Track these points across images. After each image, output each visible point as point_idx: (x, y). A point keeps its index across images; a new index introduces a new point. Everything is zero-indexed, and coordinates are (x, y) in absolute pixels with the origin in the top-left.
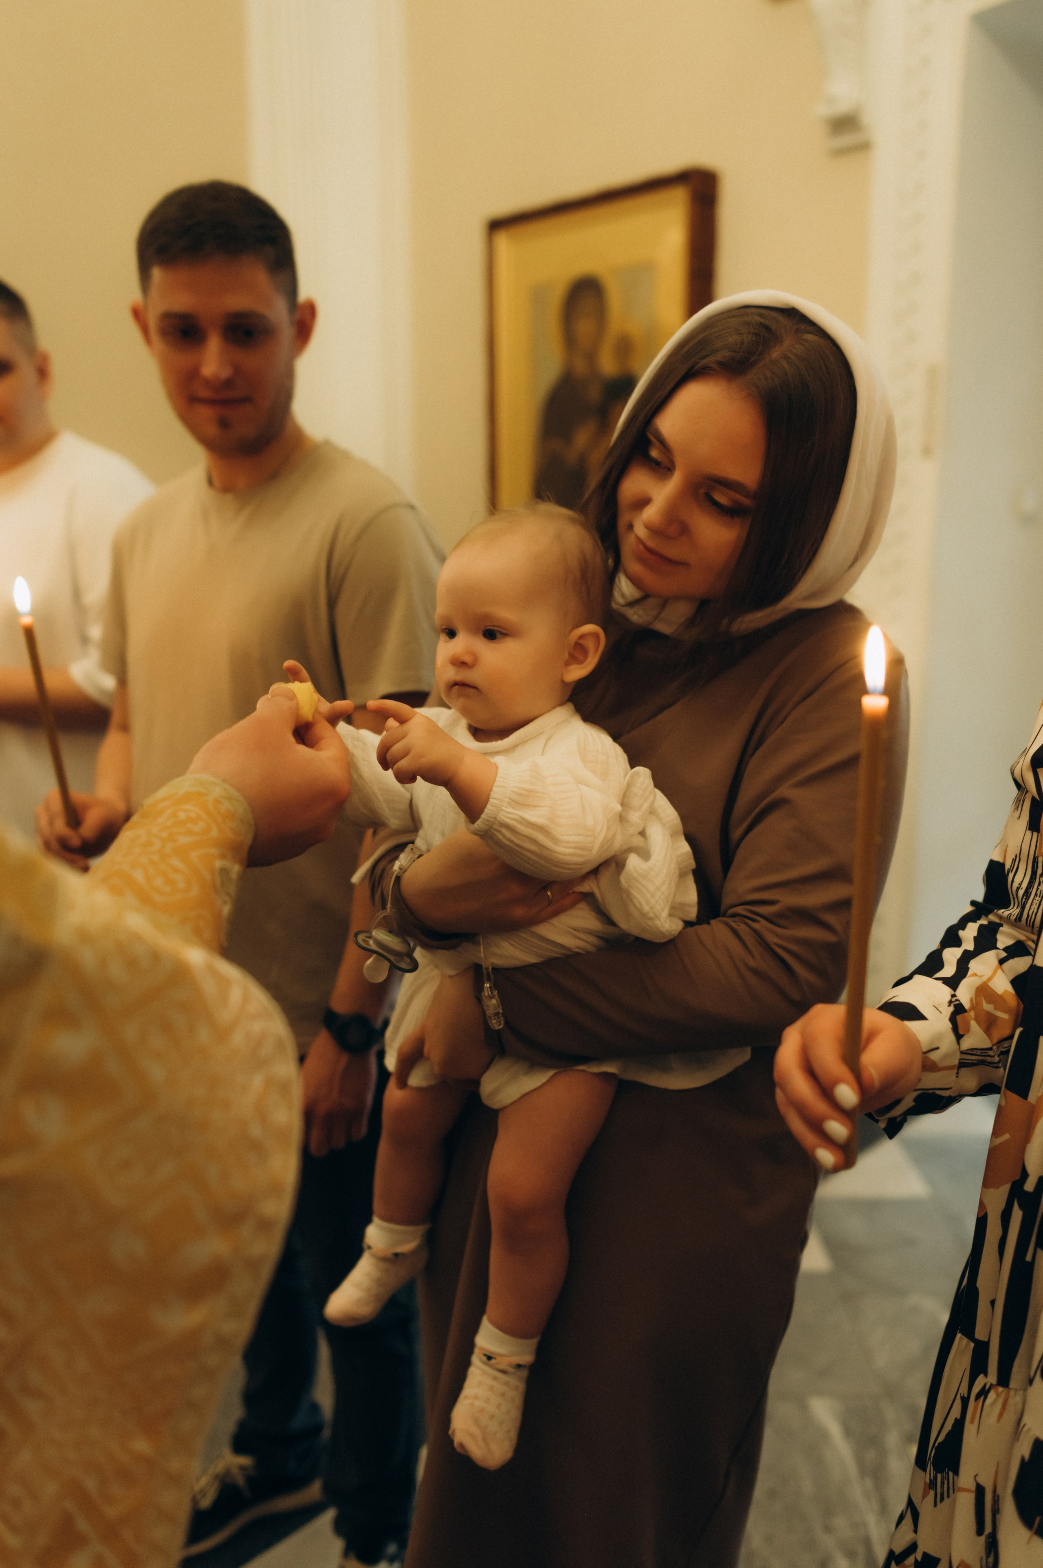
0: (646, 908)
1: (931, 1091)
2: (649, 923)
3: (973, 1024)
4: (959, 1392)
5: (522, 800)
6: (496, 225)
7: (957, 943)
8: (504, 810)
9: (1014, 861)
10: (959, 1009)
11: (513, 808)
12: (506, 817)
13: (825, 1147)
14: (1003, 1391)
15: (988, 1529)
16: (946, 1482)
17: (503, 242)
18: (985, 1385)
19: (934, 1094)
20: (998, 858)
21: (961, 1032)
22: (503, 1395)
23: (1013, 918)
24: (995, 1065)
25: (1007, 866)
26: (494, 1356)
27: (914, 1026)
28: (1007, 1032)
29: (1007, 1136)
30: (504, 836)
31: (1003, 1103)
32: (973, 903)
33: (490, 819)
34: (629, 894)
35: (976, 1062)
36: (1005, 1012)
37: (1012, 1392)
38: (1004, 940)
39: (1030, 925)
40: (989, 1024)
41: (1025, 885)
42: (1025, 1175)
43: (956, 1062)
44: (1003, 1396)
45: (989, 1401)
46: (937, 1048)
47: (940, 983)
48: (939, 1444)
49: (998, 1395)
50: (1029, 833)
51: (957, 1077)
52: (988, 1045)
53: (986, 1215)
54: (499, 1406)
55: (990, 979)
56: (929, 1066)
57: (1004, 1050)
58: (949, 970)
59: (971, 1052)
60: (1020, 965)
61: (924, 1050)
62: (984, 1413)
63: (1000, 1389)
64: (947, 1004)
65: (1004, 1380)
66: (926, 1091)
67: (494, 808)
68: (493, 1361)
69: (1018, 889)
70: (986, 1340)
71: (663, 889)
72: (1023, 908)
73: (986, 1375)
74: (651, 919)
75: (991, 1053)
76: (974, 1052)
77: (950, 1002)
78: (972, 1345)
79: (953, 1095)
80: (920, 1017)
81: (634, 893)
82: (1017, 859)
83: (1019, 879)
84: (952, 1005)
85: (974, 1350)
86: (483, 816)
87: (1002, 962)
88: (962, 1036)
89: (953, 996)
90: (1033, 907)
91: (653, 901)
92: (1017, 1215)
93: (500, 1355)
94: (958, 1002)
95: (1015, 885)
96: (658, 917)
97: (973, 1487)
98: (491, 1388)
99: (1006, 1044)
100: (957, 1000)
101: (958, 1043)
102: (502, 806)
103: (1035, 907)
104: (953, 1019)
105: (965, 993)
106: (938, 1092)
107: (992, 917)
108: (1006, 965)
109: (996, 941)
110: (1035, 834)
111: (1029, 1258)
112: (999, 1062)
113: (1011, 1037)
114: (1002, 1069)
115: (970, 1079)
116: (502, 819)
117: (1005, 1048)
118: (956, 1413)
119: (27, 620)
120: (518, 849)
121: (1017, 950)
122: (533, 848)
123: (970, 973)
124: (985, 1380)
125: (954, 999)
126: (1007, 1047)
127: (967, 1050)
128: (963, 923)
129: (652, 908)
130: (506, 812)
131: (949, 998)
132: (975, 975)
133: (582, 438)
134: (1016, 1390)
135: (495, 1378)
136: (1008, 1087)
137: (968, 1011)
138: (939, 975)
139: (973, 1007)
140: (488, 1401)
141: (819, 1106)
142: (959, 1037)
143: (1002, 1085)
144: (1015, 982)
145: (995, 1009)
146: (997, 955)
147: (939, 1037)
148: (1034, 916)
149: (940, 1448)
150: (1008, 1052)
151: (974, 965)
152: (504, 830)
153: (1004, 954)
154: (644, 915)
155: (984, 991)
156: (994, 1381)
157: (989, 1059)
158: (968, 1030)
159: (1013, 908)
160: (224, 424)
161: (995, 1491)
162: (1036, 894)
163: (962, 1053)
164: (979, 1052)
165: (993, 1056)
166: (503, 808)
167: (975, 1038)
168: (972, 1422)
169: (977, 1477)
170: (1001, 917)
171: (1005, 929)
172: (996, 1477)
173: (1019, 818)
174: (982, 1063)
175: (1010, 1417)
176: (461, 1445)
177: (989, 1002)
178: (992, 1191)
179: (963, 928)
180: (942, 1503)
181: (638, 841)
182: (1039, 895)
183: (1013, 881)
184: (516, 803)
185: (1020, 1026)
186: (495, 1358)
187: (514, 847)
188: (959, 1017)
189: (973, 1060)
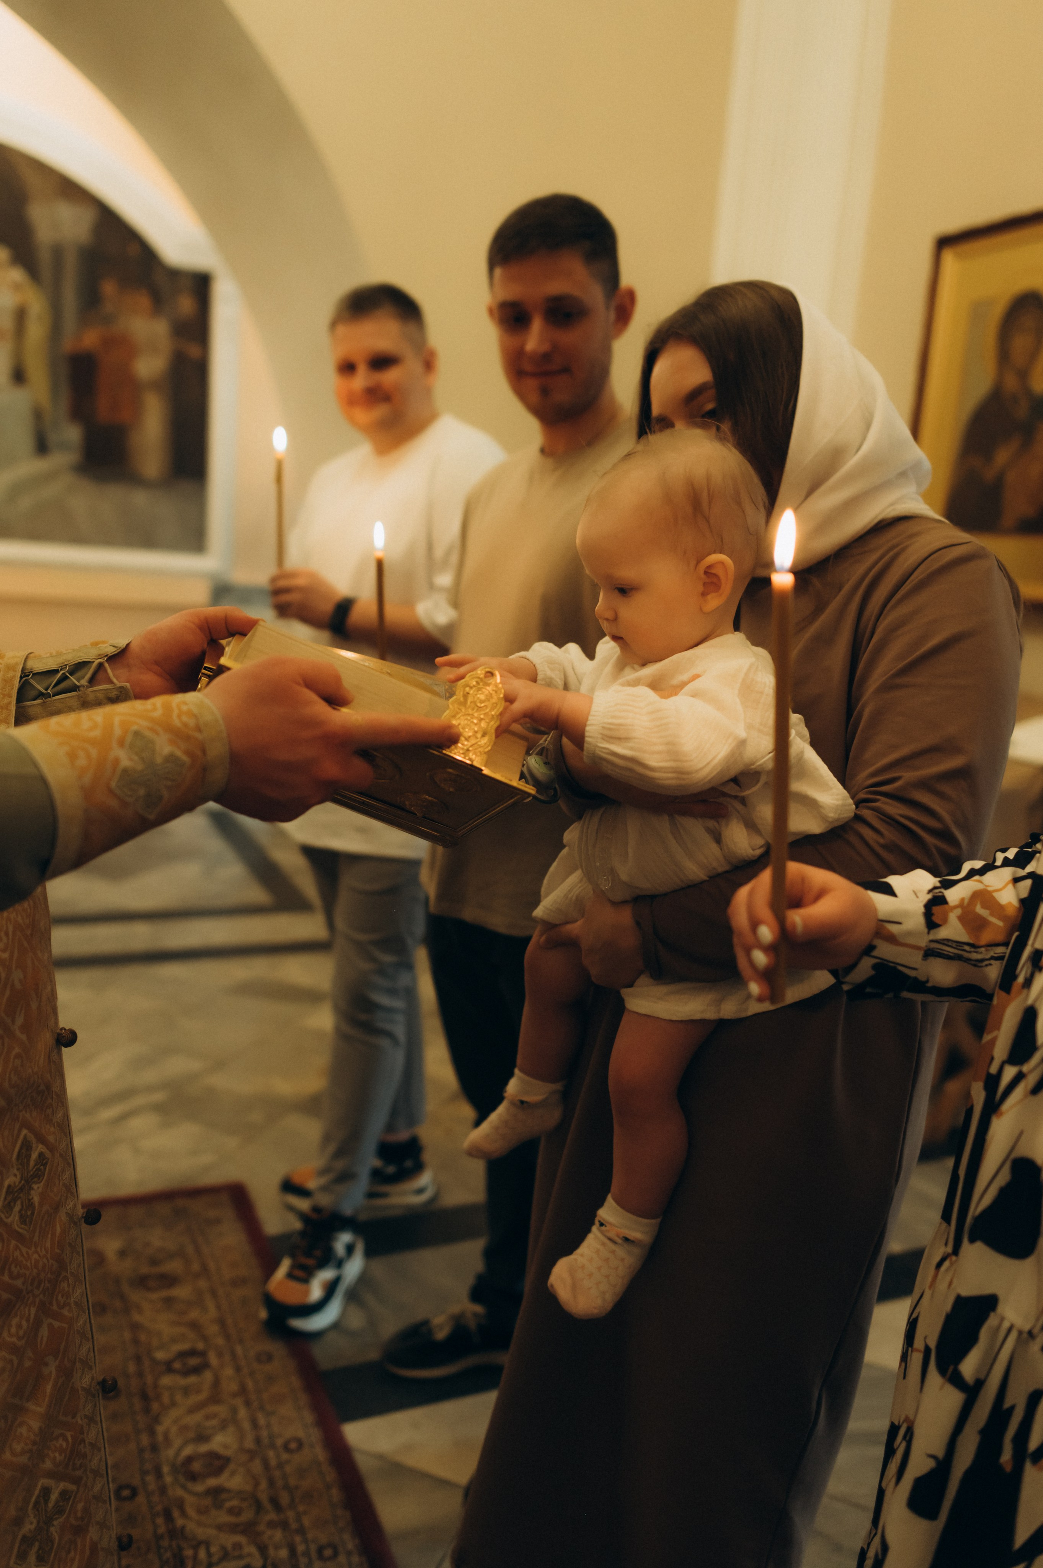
1: (891, 964)
3: (955, 920)
5: (613, 733)
6: (944, 243)
10: (939, 902)
11: (606, 742)
17: (949, 258)
18: (944, 1255)
19: (895, 968)
21: (936, 921)
22: (607, 1260)
26: (606, 1224)
31: (995, 1003)
35: (955, 955)
36: (1000, 919)
40: (977, 925)
42: (991, 1059)
43: (925, 946)
44: (955, 1263)
45: (943, 1269)
49: (952, 1263)
51: (927, 962)
52: (967, 941)
54: (599, 1268)
55: (996, 890)
56: (887, 937)
57: (998, 955)
59: (946, 943)
62: (939, 1278)
63: (954, 1258)
64: (927, 892)
65: (957, 1249)
68: (603, 1228)
76: (950, 944)
77: (930, 891)
79: (920, 978)
80: (892, 894)
84: (934, 897)
87: (1016, 880)
88: (937, 925)
89: (937, 888)
93: (611, 1224)
97: (923, 1348)
98: (597, 1252)
99: (994, 948)
100: (942, 895)
101: (929, 930)
104: (928, 906)
105: (956, 892)
106: (900, 968)
108: (1020, 884)
112: (983, 964)
113: (1003, 944)
114: (986, 973)
115: (947, 972)
117: (992, 951)
119: (379, 554)
125: (935, 890)
127: (940, 940)
130: (601, 747)
131: (930, 888)
132: (981, 882)
133: (1002, 456)
135: (603, 1244)
136: (1000, 988)
137: (951, 906)
139: (962, 906)
140: (591, 1260)
142: (932, 924)
145: (989, 914)
146: (1013, 873)
147: (905, 915)
150: (1003, 957)
155: (981, 896)
156: (951, 1252)
158: (946, 922)
160: (545, 392)
163: (934, 940)
164: (954, 944)
165: (971, 953)
167: (955, 932)
168: (930, 1289)
169: (926, 1339)
174: (962, 959)
176: (552, 1286)
177: (984, 906)
178: (979, 1083)
184: (608, 737)
185: (1016, 931)
186: (606, 1226)
188: (936, 910)
189: (952, 953)
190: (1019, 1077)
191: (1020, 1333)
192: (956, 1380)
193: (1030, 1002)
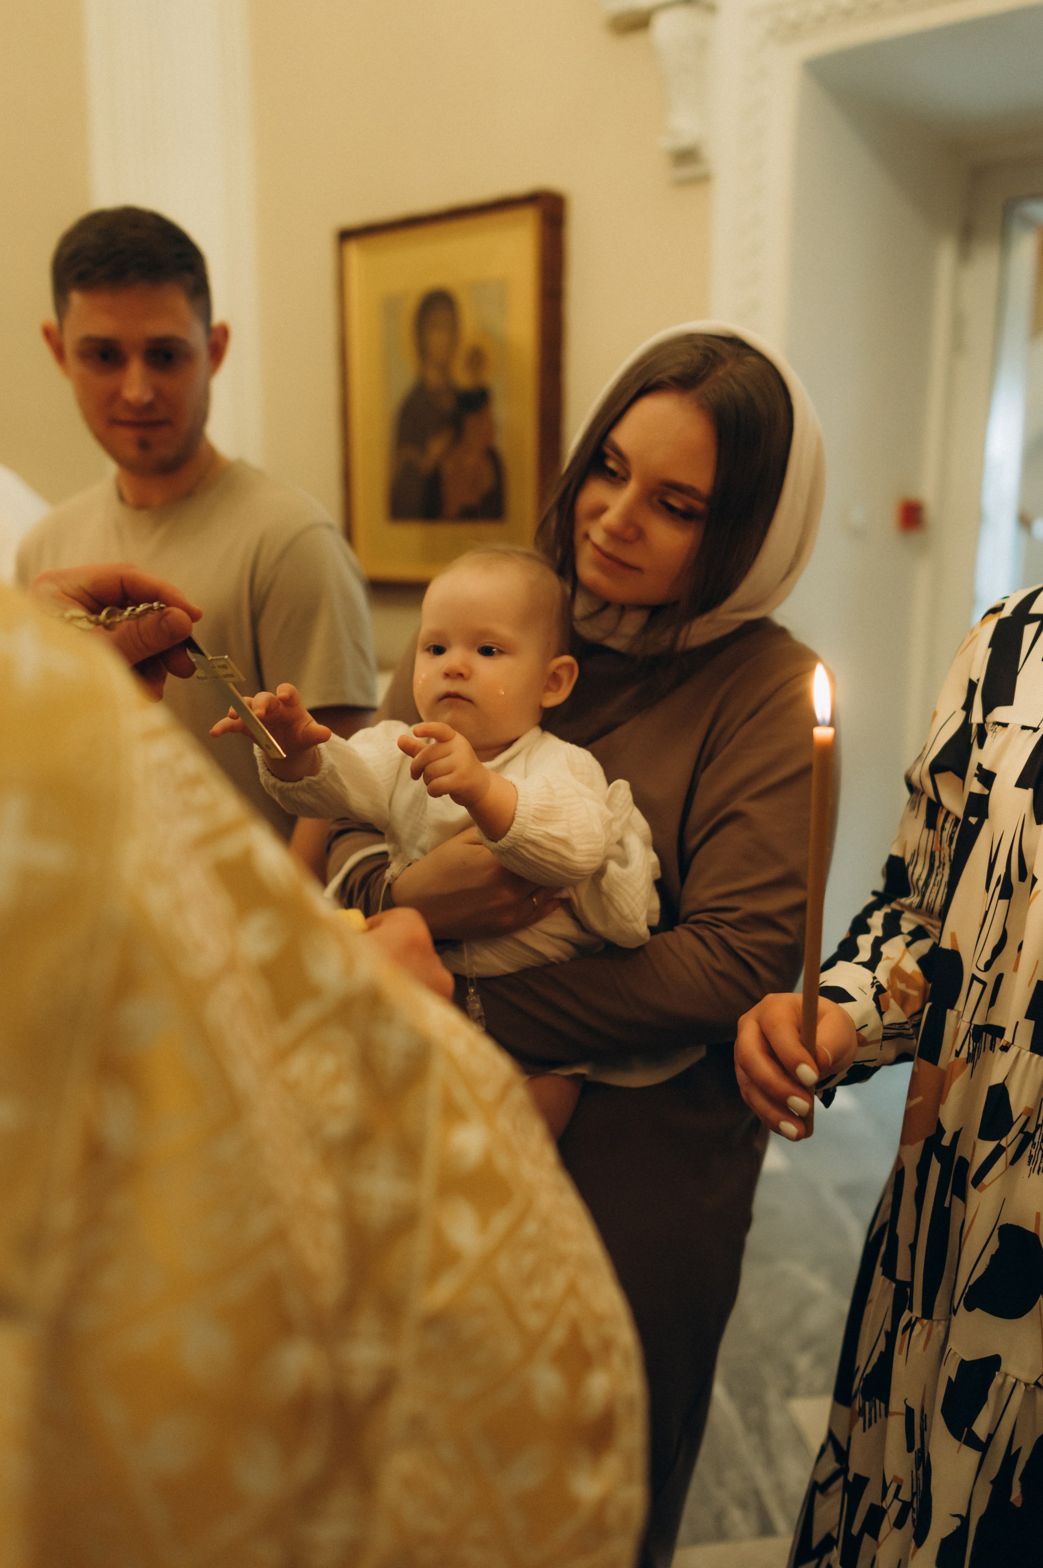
0: (626, 911)
1: (860, 1064)
2: (628, 925)
3: (892, 1001)
4: (884, 1327)
5: (544, 815)
7: (867, 930)
8: (528, 827)
9: (913, 855)
10: (880, 990)
11: (537, 825)
12: (532, 834)
13: (786, 1120)
14: (928, 1322)
15: (917, 1445)
16: (873, 1410)
18: (911, 1319)
19: (863, 1065)
20: (896, 852)
21: (883, 1010)
23: (914, 905)
24: (910, 1037)
25: (908, 859)
27: (846, 1006)
28: (917, 1007)
29: (919, 1099)
30: (528, 851)
31: (916, 1070)
32: (874, 893)
33: (516, 837)
34: (610, 899)
35: (895, 1035)
36: (915, 988)
37: (935, 1323)
38: (907, 925)
39: (930, 912)
40: (903, 1000)
41: (924, 876)
42: (940, 1131)
43: (881, 1037)
44: (928, 1327)
45: (915, 1333)
46: (866, 1025)
47: (860, 967)
48: (867, 1375)
49: (923, 1327)
50: (926, 831)
51: (881, 1049)
52: (904, 1019)
53: (903, 1169)
55: (899, 961)
56: (862, 1042)
57: (916, 1023)
58: (865, 955)
59: (891, 1027)
60: (923, 946)
61: (857, 1029)
62: (912, 1342)
63: (925, 1321)
64: (871, 986)
65: (928, 1313)
66: (857, 1064)
67: (521, 826)
69: (918, 880)
70: (909, 1279)
71: (643, 893)
72: (923, 896)
73: (911, 1310)
74: (630, 921)
75: (907, 1026)
76: (893, 1027)
77: (873, 984)
78: (894, 1285)
79: (877, 1065)
80: (851, 999)
81: (616, 897)
82: (915, 854)
83: (918, 872)
84: (875, 986)
85: (896, 1290)
86: (509, 834)
87: (908, 945)
88: (883, 1013)
89: (875, 978)
90: (932, 895)
91: (633, 905)
92: (935, 1168)
94: (878, 983)
95: (915, 877)
96: (637, 920)
97: (904, 1411)
99: (917, 1018)
100: (877, 982)
101: (882, 1019)
102: (527, 823)
103: (933, 895)
104: (876, 999)
105: (882, 974)
106: (866, 1064)
107: (894, 905)
108: (912, 947)
109: (899, 927)
110: (932, 832)
111: (947, 1204)
112: (913, 1034)
113: (921, 1011)
114: (915, 1041)
115: (890, 1052)
116: (529, 837)
117: (916, 1021)
118: (881, 1346)
120: (541, 863)
121: (919, 934)
122: (554, 859)
123: (884, 957)
124: (910, 1315)
125: (875, 981)
126: (918, 1020)
127: (888, 1025)
128: (869, 911)
129: (631, 911)
130: (531, 829)
131: (871, 980)
132: (888, 958)
134: (939, 1321)
136: (920, 1055)
137: (887, 990)
138: (857, 960)
139: (890, 987)
141: (781, 1084)
142: (881, 1013)
143: (915, 1053)
144: (922, 962)
145: (907, 987)
146: (904, 940)
147: (866, 1015)
148: (933, 903)
149: (868, 1380)
150: (919, 1024)
151: (886, 949)
152: (529, 846)
153: (909, 938)
154: (623, 917)
155: (896, 972)
156: (920, 1316)
157: (905, 1032)
158: (888, 1007)
159: (914, 896)
161: (922, 1411)
162: (934, 885)
163: (885, 1028)
164: (897, 1026)
165: (909, 1029)
166: (528, 825)
167: (895, 1014)
168: (900, 1353)
169: (906, 1401)
170: (902, 905)
171: (907, 915)
172: (923, 1400)
173: (916, 817)
174: (900, 1035)
175: (935, 1345)
177: (902, 981)
178: (908, 1147)
179: (870, 916)
180: (871, 1429)
181: (617, 850)
182: (936, 884)
183: (913, 873)
184: (538, 820)
185: (929, 1001)
187: (538, 861)
188: (880, 997)
189: (893, 1033)
190: (998, 1151)
191: (1027, 1385)
192: (972, 1441)
193: (996, 1078)
